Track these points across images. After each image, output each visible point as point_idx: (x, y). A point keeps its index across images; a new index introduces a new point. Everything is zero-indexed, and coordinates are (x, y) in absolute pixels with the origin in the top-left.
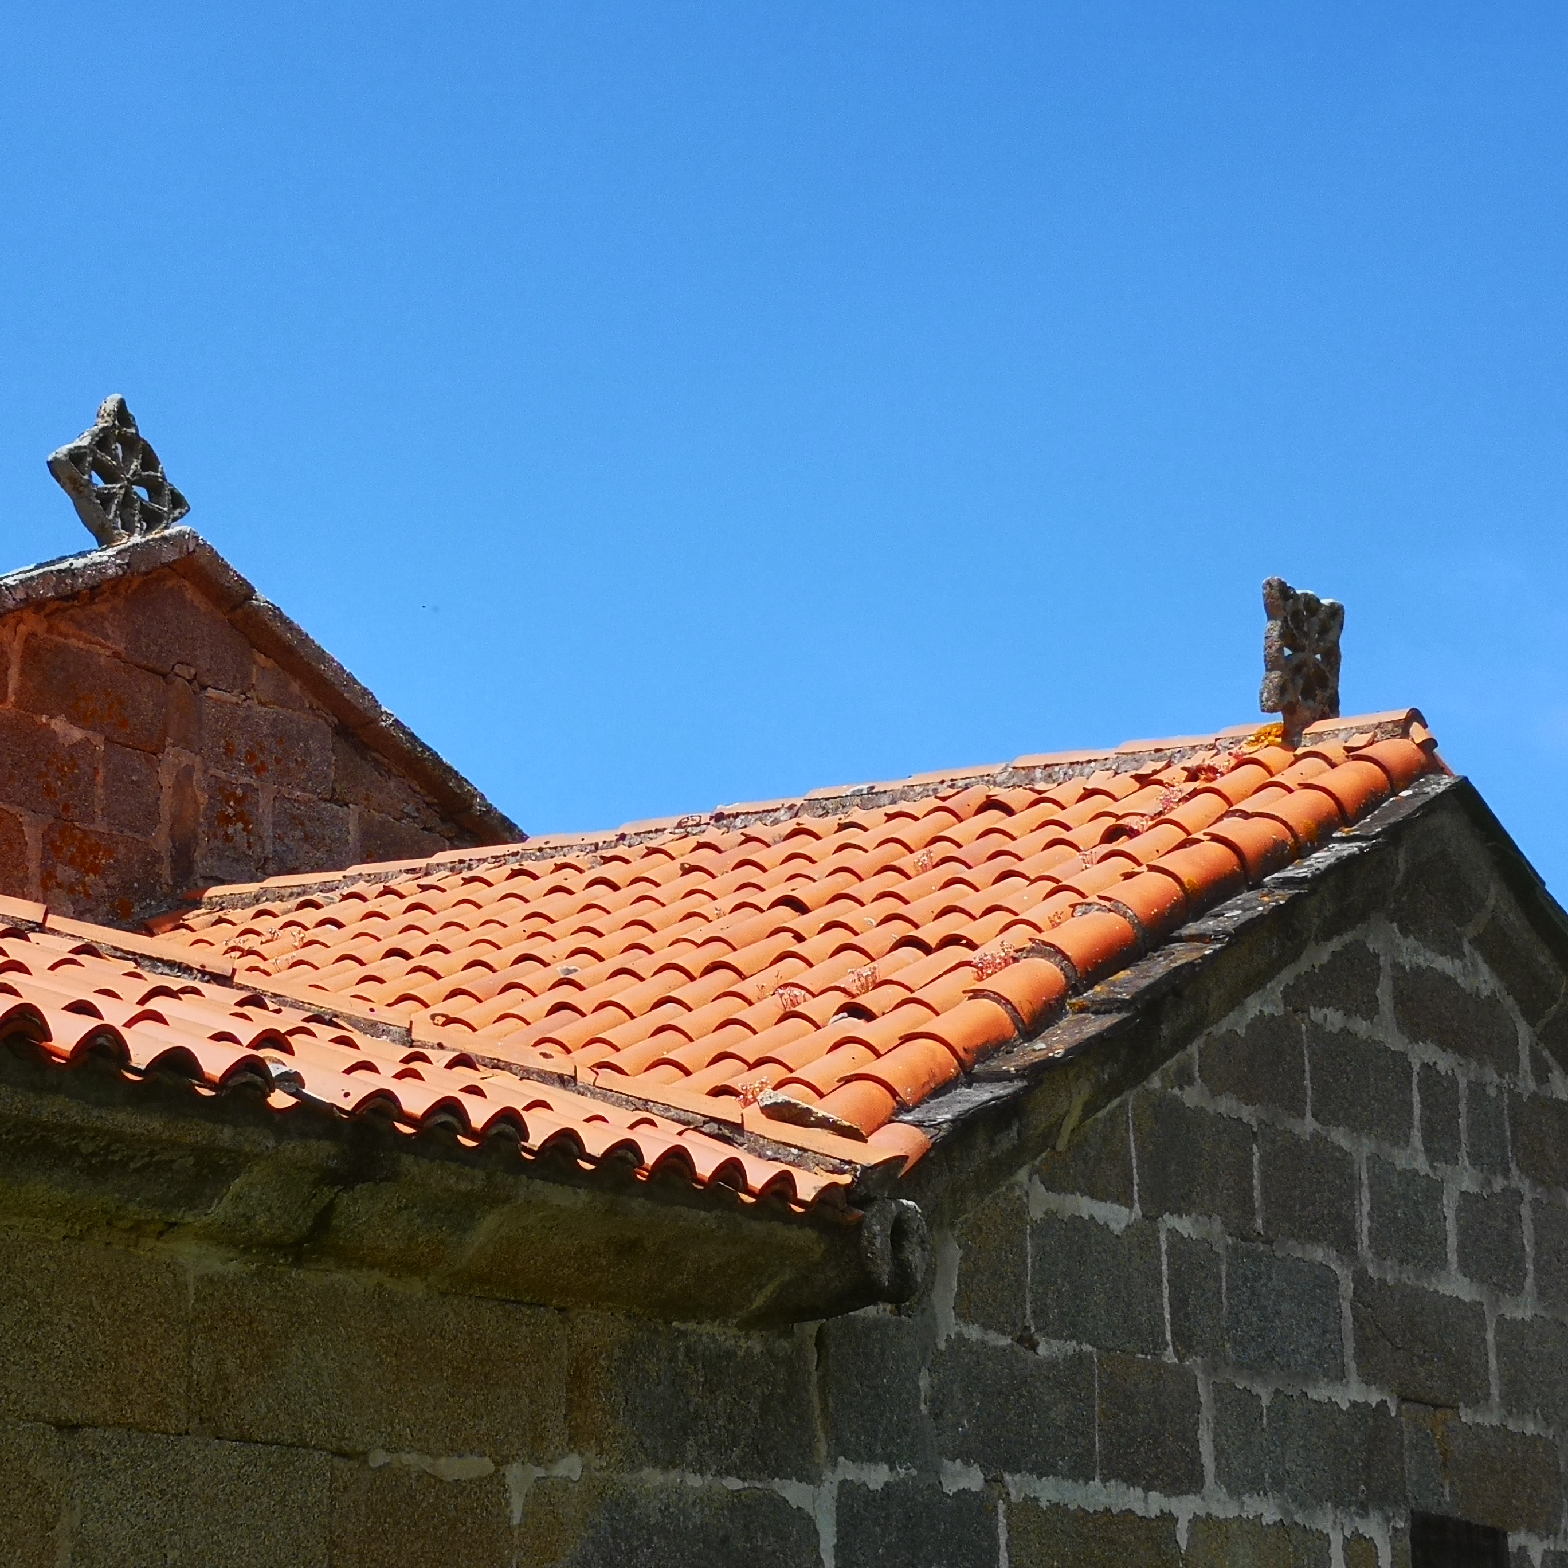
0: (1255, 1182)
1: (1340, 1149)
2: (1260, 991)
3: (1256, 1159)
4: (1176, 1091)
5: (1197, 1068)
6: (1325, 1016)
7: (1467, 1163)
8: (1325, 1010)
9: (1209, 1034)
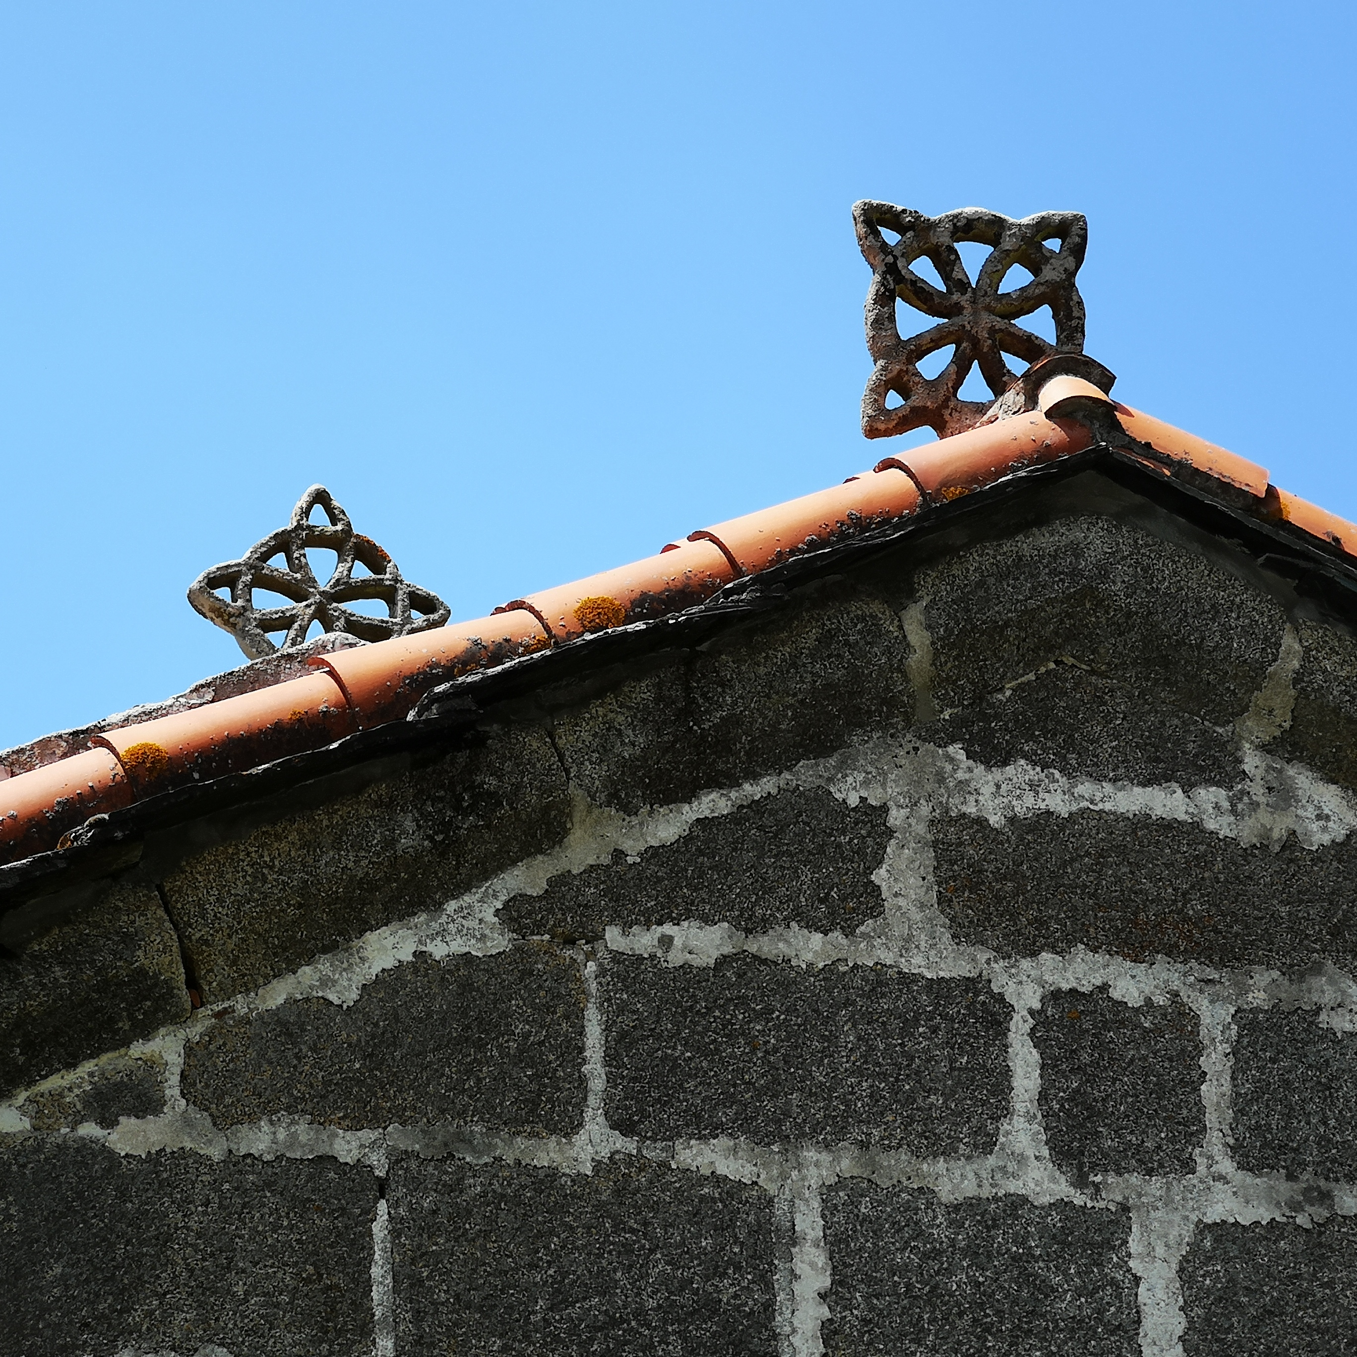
0: (376, 1272)
1: (717, 1180)
2: (423, 917)
3: (379, 1229)
4: (90, 1130)
5: (175, 1079)
6: (666, 942)
7: (1226, 1166)
8: (668, 929)
9: (219, 1015)
